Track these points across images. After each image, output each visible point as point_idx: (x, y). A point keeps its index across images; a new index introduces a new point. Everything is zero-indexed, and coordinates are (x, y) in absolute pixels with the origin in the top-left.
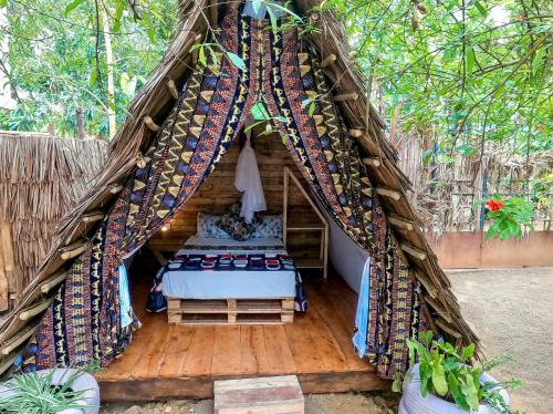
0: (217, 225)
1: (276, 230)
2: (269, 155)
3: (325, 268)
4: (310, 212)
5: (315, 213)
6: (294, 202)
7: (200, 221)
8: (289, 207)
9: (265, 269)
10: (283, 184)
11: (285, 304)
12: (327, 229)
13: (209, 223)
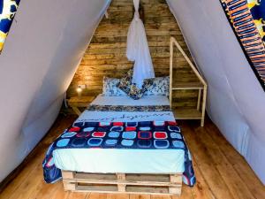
0: (117, 86)
1: (163, 89)
2: (157, 28)
3: (203, 118)
4: (190, 73)
5: (194, 73)
6: (178, 66)
7: (105, 83)
8: (174, 69)
9: (153, 147)
10: (169, 51)
11: (173, 179)
12: (205, 89)
13: (111, 84)
